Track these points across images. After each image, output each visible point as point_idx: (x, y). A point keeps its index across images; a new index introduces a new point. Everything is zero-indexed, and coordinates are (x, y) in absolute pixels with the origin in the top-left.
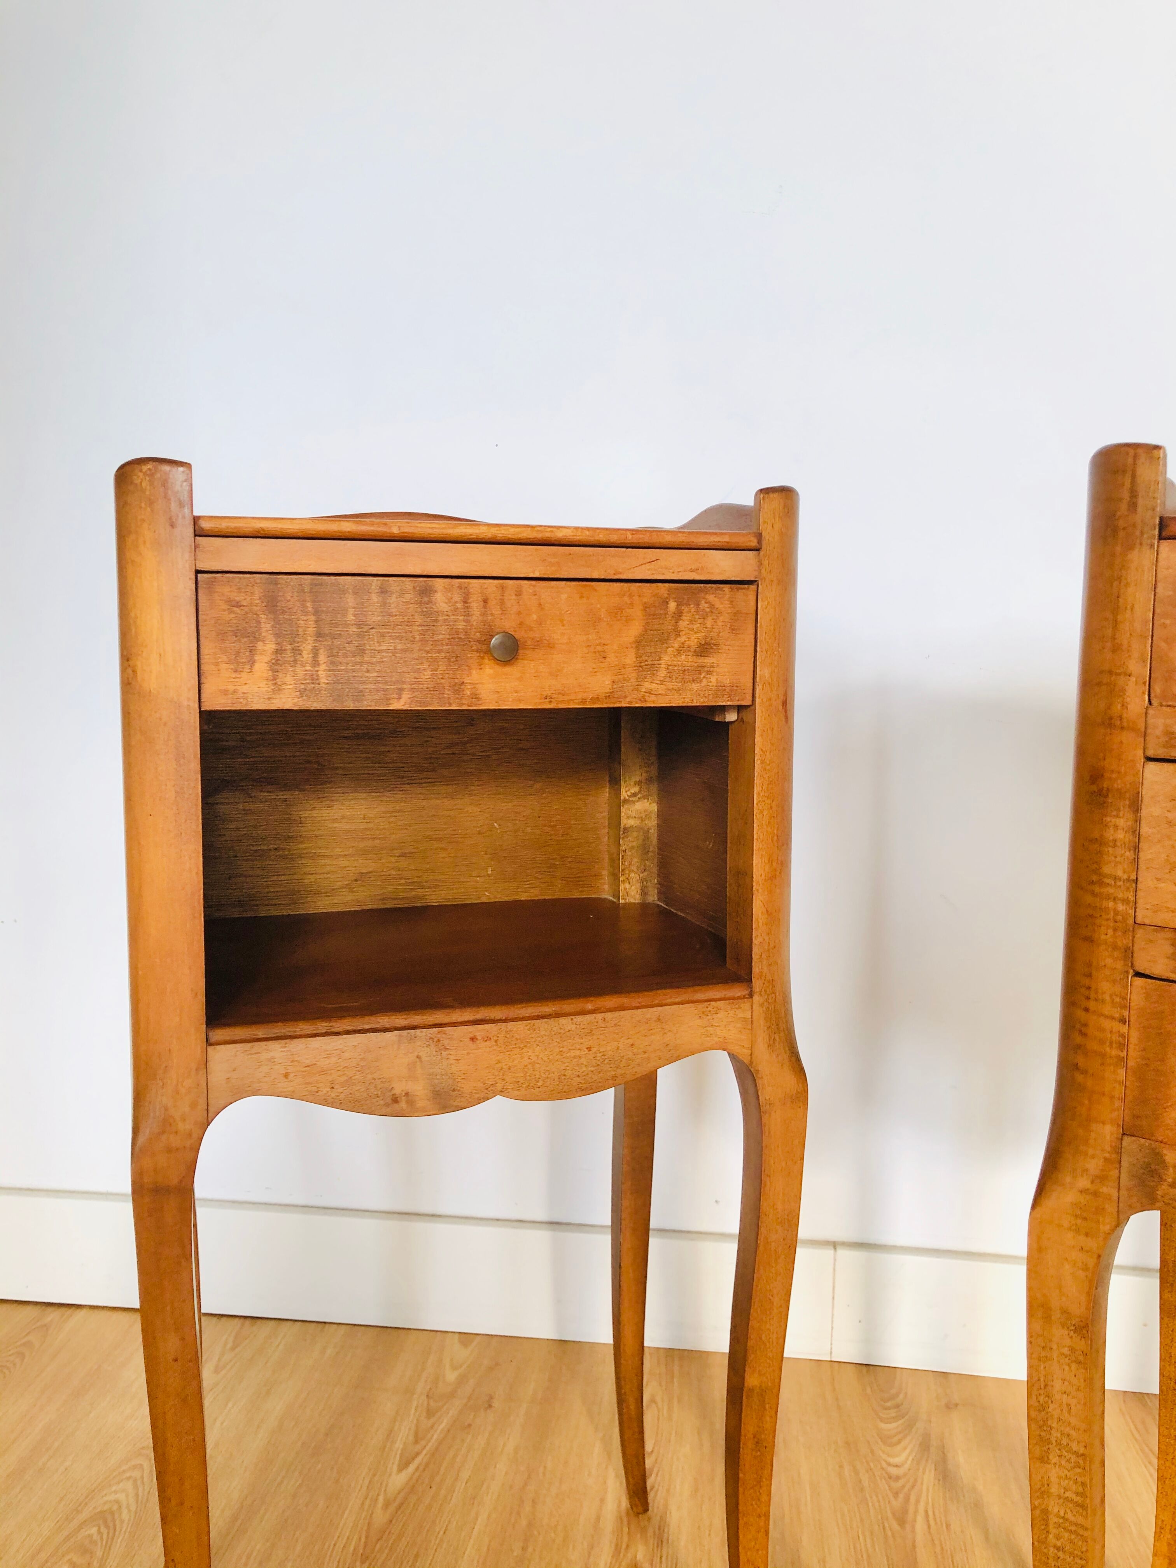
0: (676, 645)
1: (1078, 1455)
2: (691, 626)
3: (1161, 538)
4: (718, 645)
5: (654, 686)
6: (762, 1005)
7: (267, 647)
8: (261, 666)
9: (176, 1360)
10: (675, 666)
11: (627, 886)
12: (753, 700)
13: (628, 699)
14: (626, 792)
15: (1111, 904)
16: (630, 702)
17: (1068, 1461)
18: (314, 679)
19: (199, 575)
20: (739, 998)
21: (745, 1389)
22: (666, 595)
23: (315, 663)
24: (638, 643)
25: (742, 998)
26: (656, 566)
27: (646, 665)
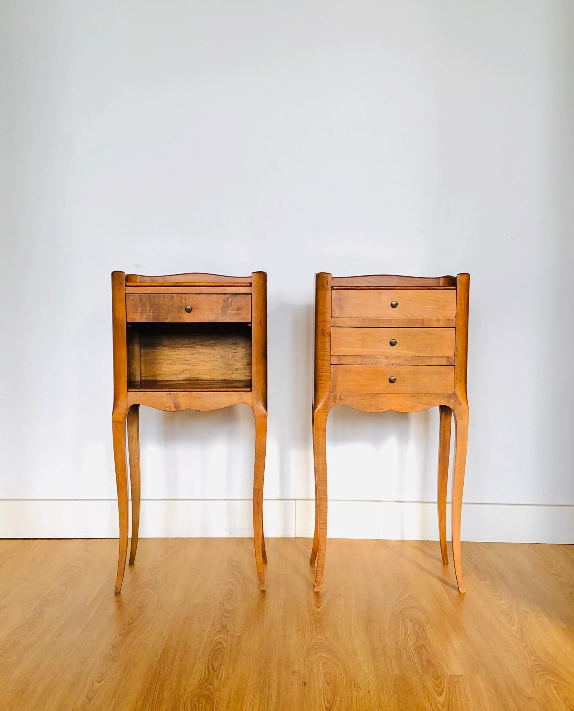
0: (231, 308)
2: (235, 304)
3: (332, 289)
4: (242, 308)
5: (226, 318)
6: (255, 392)
7: (140, 309)
8: (139, 314)
9: (120, 460)
10: (232, 313)
12: (251, 321)
13: (220, 321)
15: (326, 353)
18: (149, 316)
19: (126, 295)
22: (228, 297)
23: (150, 312)
24: (222, 308)
25: (249, 391)
26: (226, 290)
27: (224, 313)
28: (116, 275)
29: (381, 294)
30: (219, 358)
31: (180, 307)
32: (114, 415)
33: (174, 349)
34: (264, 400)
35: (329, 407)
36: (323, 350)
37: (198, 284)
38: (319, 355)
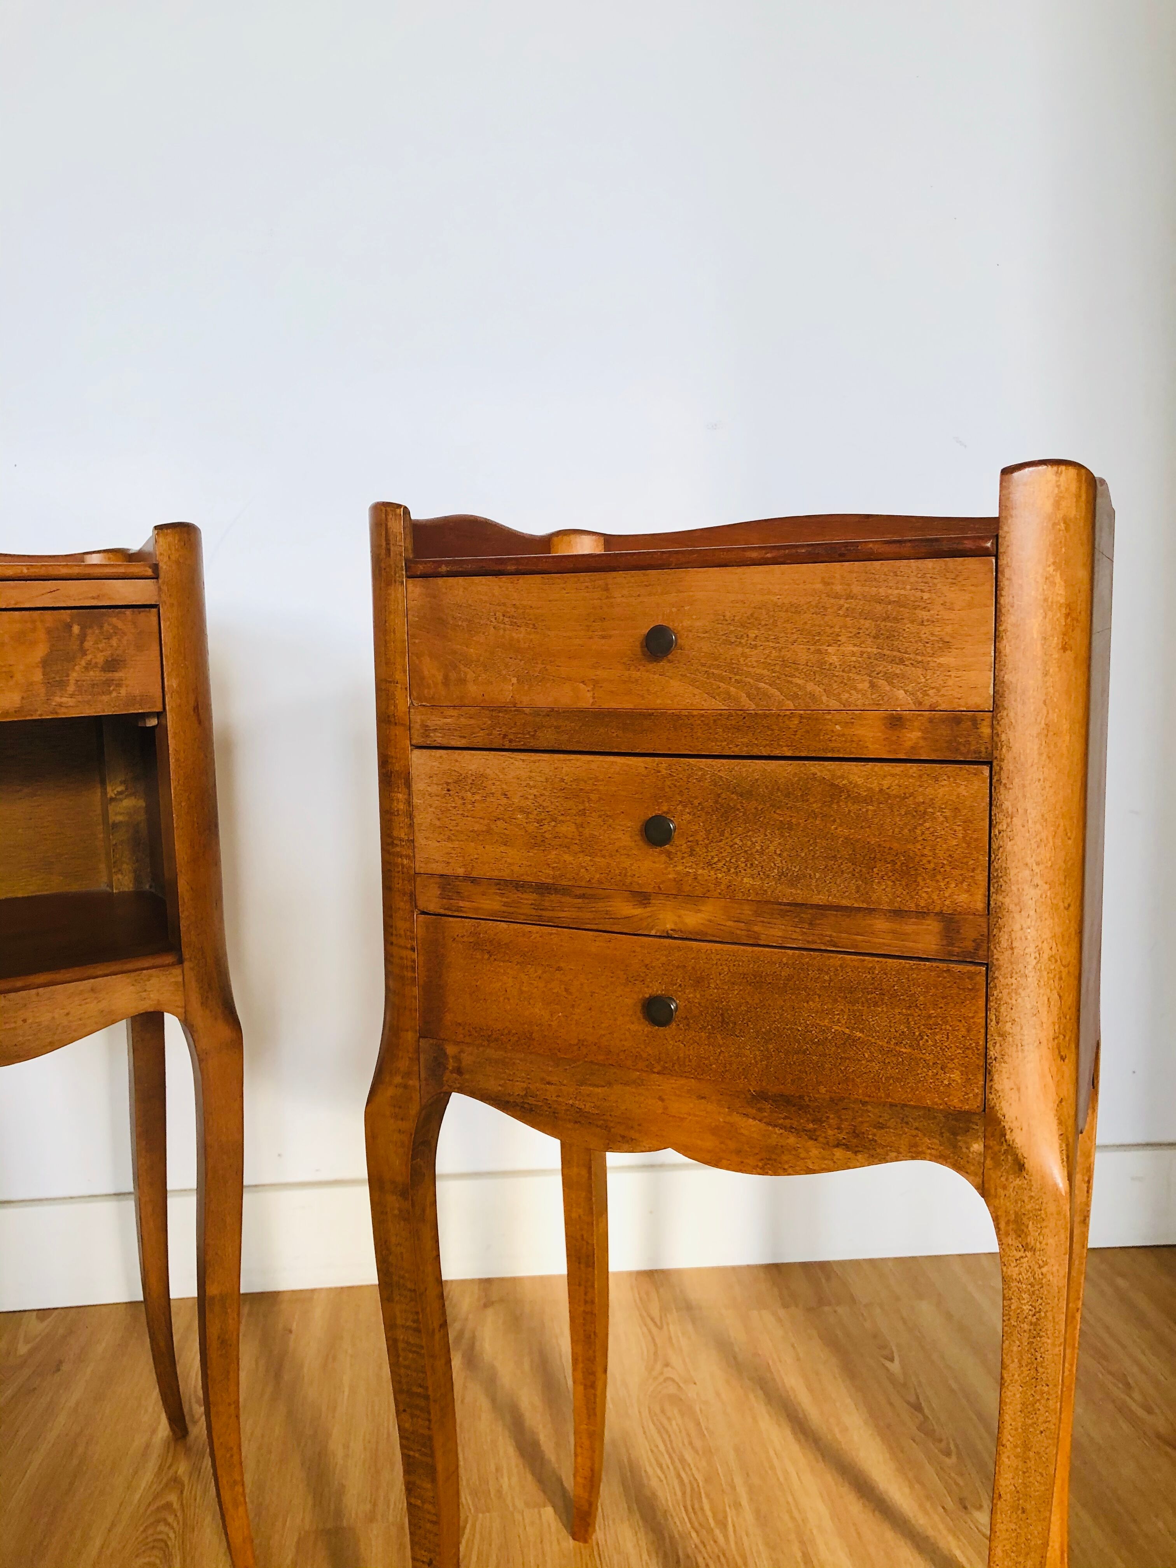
0: (83, 663)
1: (410, 1290)
2: (96, 646)
3: (407, 577)
4: (125, 661)
5: (64, 700)
6: (192, 969)
10: (84, 681)
11: (120, 876)
12: (164, 708)
13: (39, 713)
14: (113, 790)
16: (41, 715)
17: (406, 1297)
20: (168, 965)
21: (207, 1298)
22: (69, 620)
25: (173, 965)
26: (55, 595)
27: (56, 684)
35: (416, 1096)
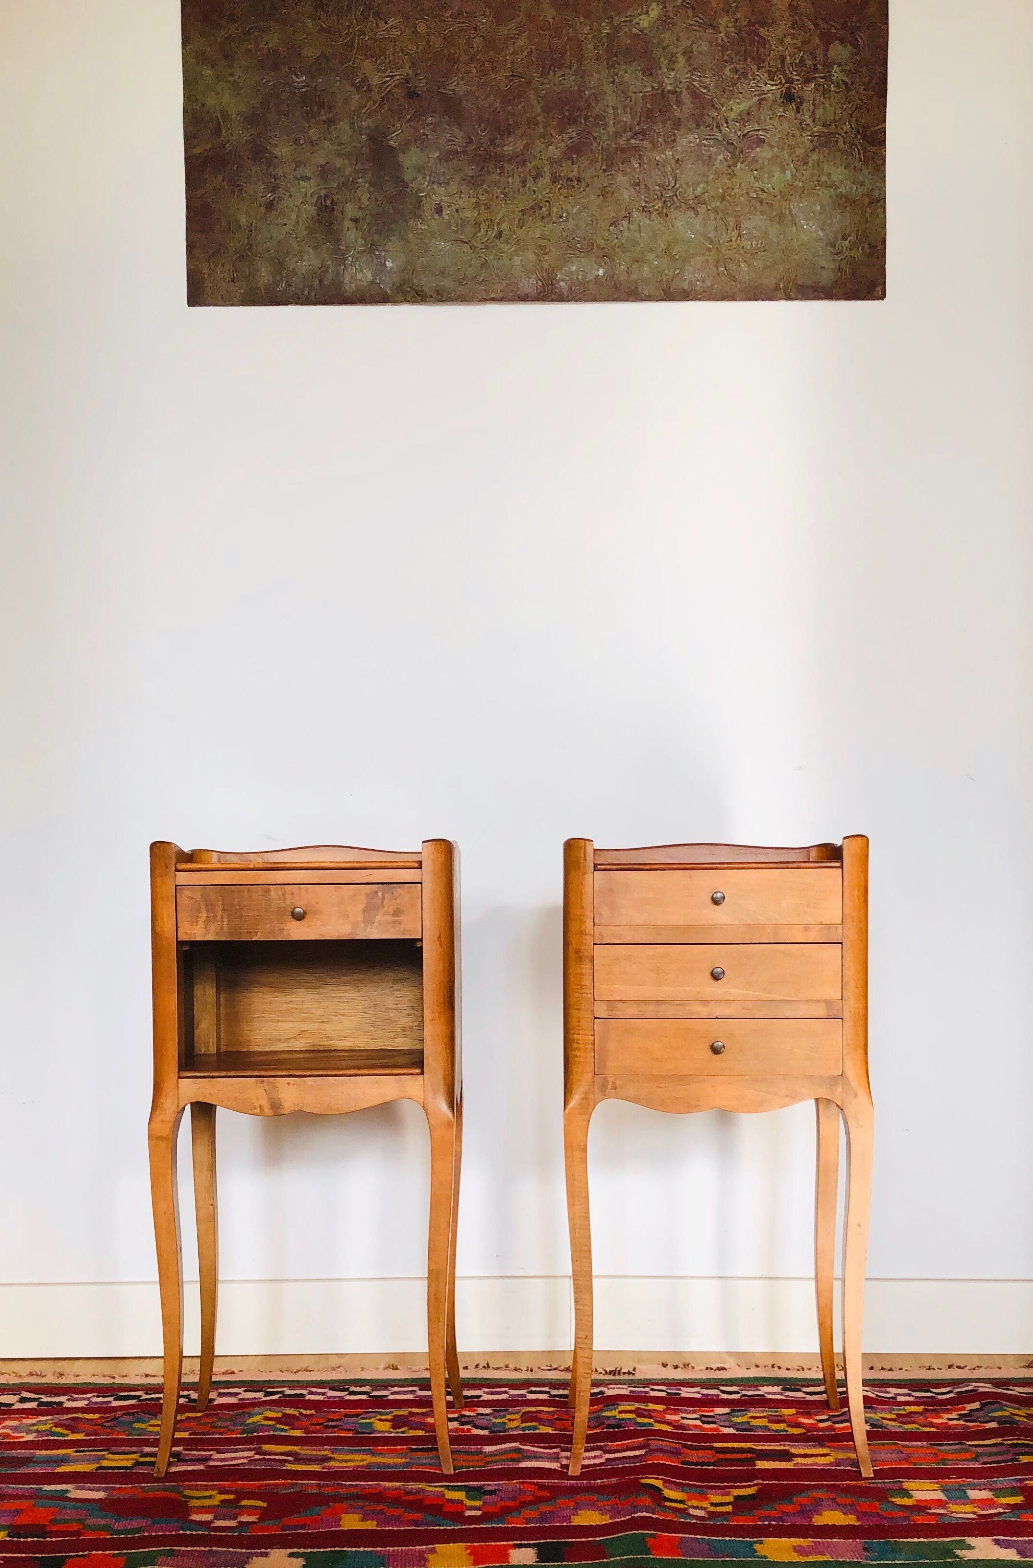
0: (383, 911)
2: (389, 903)
3: (594, 870)
4: (404, 911)
5: (372, 930)
6: (431, 1075)
7: (204, 915)
8: (201, 924)
10: (382, 921)
12: (423, 937)
13: (360, 936)
15: (586, 995)
18: (222, 928)
19: (177, 887)
22: (376, 889)
23: (222, 921)
24: (364, 911)
25: (417, 1074)
26: (371, 876)
27: (368, 922)
28: (158, 850)
29: (691, 877)
30: (370, 1007)
31: (280, 912)
32: (153, 1125)
33: (282, 992)
34: (448, 1092)
35: (592, 1103)
36: (580, 991)
37: (317, 865)
38: (572, 1000)
